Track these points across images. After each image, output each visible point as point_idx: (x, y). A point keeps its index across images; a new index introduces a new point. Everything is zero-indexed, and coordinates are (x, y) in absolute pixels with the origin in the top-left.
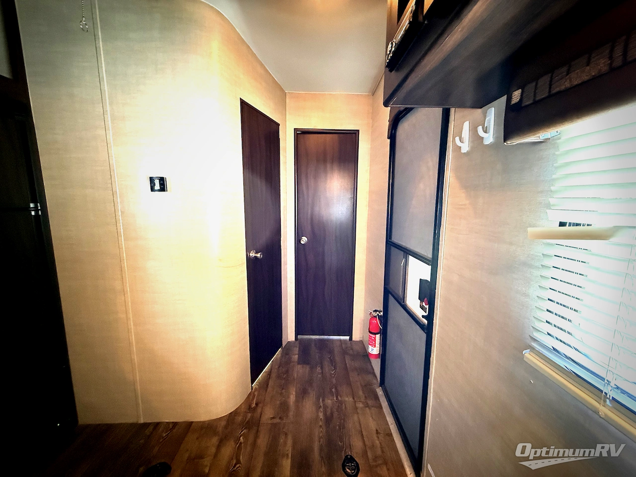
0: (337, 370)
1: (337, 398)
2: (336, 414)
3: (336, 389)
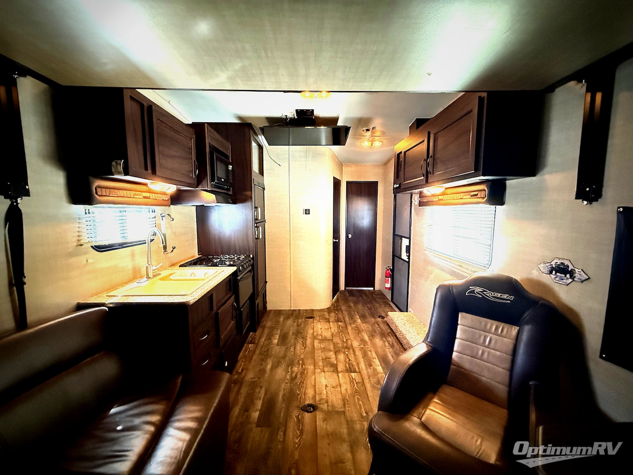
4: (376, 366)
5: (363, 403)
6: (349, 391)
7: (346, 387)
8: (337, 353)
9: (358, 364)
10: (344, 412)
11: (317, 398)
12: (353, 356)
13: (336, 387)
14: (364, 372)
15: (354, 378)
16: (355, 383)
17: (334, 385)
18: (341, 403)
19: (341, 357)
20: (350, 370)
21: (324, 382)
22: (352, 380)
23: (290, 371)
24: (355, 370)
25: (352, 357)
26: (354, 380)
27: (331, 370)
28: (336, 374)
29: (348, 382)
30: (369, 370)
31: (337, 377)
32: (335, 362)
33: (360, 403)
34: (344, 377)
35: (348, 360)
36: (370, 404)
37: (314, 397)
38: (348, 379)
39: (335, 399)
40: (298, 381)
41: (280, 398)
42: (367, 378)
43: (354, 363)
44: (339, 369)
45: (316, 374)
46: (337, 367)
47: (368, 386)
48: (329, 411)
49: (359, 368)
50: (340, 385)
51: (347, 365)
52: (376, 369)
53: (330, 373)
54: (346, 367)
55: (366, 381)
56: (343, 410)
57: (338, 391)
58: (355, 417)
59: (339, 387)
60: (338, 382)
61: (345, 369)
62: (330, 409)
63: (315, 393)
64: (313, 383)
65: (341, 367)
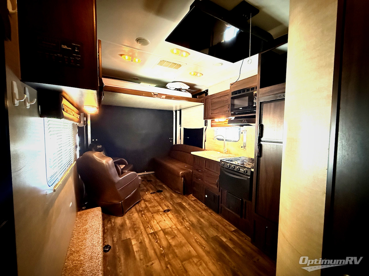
0: (194, 240)
1: (185, 226)
2: (182, 221)
3: (188, 230)
4: (136, 244)
5: (144, 219)
6: (152, 222)
7: (154, 223)
8: (169, 245)
9: (150, 240)
10: (152, 213)
11: (166, 215)
12: (155, 247)
13: (159, 222)
14: (145, 236)
15: (151, 229)
16: (150, 227)
17: (161, 222)
18: (154, 216)
19: (164, 243)
20: (155, 234)
21: (167, 222)
22: (152, 228)
23: (189, 222)
24: (151, 235)
25: (156, 245)
26: (151, 228)
27: (166, 230)
28: (162, 228)
29: (154, 226)
30: (141, 238)
31: (161, 227)
32: (167, 236)
33: (145, 219)
34: (157, 228)
35: (158, 242)
36: (141, 220)
37: (167, 215)
38: (155, 228)
39: (158, 217)
40: (181, 219)
41: (182, 211)
42: (143, 232)
43: (153, 240)
44: (162, 232)
45: (174, 225)
46: (164, 233)
47: (142, 227)
48: (159, 212)
49: (149, 237)
50: (158, 223)
51: (157, 237)
52: (136, 241)
53: (166, 228)
54: (158, 236)
55: (143, 230)
56: (153, 214)
57: (158, 220)
58: (147, 214)
59: (158, 222)
60: (160, 224)
61: (158, 234)
62: (159, 213)
63: (168, 216)
64: (172, 220)
65: (161, 234)
